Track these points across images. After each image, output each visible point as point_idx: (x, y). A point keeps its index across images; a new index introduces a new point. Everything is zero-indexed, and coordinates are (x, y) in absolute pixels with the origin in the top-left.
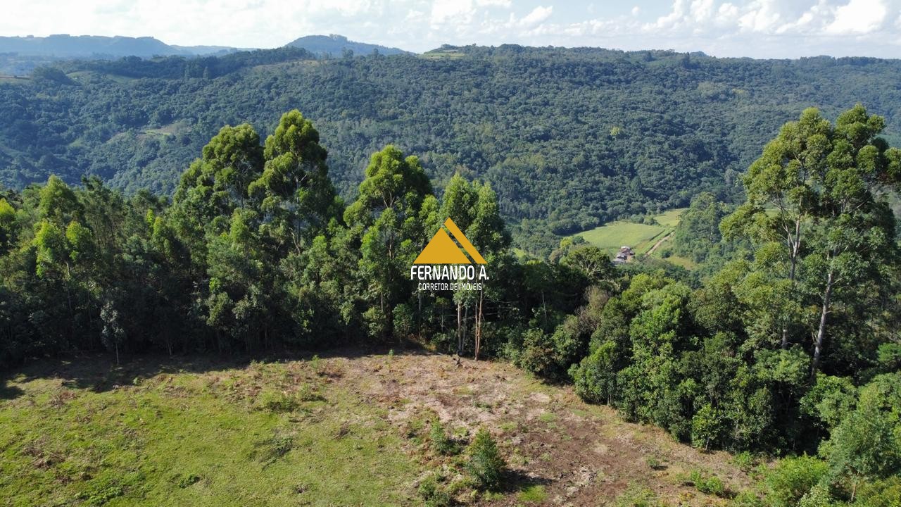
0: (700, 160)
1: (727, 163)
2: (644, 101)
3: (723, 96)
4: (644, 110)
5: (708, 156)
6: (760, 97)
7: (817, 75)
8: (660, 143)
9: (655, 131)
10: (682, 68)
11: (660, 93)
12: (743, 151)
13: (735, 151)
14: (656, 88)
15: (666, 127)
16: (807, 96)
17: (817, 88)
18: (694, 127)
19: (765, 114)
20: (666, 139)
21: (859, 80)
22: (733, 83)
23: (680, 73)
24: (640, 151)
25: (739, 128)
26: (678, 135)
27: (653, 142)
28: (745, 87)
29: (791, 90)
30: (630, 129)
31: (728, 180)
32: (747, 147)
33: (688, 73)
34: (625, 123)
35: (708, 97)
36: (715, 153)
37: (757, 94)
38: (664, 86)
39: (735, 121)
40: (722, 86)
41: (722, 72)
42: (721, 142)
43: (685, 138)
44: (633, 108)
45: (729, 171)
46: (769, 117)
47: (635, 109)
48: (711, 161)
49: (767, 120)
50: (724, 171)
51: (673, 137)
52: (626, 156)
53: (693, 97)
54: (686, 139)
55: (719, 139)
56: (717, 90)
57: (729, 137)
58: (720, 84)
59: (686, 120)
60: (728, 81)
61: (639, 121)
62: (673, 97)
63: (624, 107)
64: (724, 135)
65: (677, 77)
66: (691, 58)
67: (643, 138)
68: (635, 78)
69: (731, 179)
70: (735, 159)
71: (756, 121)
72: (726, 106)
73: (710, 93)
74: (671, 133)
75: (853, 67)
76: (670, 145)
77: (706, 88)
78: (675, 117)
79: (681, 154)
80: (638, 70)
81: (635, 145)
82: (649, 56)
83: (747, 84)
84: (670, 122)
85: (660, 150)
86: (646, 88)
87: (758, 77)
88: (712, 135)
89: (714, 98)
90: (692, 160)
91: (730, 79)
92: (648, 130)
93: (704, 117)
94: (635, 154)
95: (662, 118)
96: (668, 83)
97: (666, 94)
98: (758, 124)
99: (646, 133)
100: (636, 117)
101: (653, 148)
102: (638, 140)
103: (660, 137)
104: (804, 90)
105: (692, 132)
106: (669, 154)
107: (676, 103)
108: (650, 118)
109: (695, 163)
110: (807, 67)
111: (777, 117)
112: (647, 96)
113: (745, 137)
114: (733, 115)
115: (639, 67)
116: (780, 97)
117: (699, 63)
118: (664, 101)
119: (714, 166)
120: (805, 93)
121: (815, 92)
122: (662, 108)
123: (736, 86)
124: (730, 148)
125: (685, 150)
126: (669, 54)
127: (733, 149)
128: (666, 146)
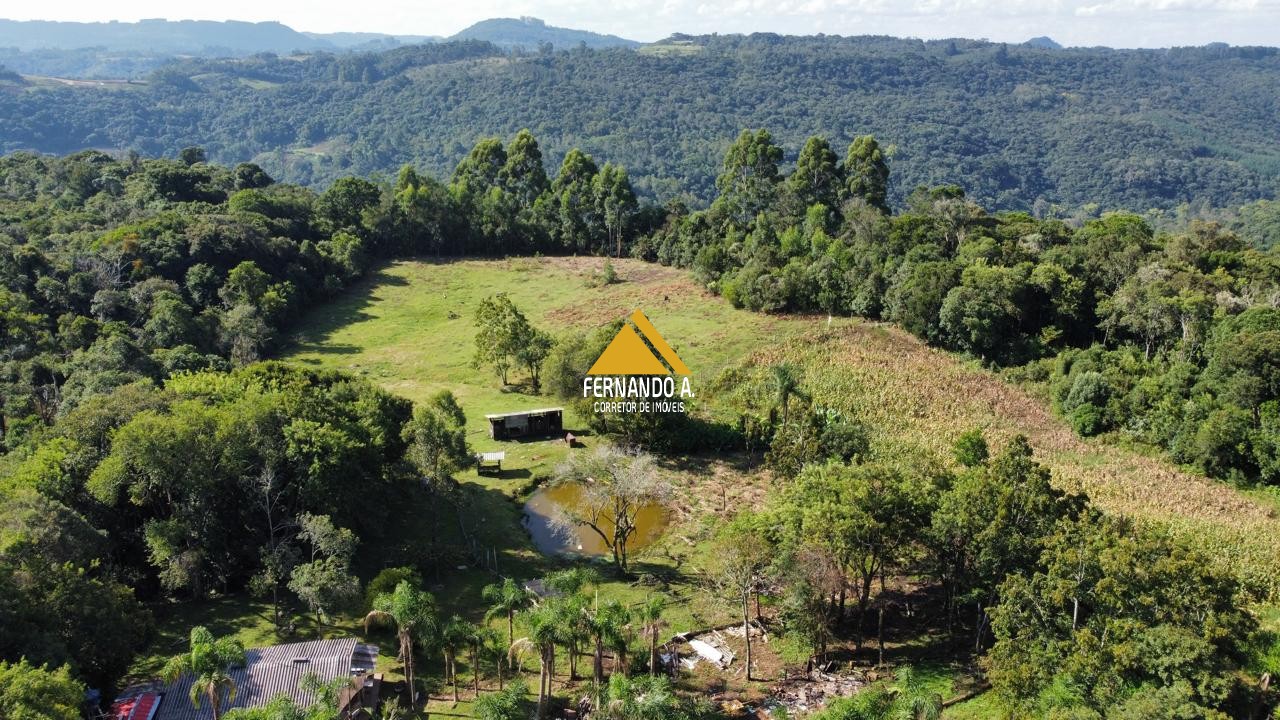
0: (1002, 187)
1: (1039, 192)
2: (935, 110)
3: (1045, 103)
4: (934, 121)
5: (1011, 182)
6: (1099, 102)
7: (1187, 73)
8: (949, 165)
9: (946, 150)
10: (994, 64)
11: (960, 98)
12: (1064, 176)
13: (1053, 176)
14: (956, 92)
15: (961, 145)
16: (1168, 101)
17: (1185, 91)
18: (1001, 144)
19: (1099, 126)
20: (960, 160)
21: (1249, 79)
22: (1066, 85)
23: (991, 72)
24: (922, 176)
25: (1062, 145)
26: (976, 154)
27: (941, 165)
28: (1082, 90)
29: (1146, 94)
30: (912, 147)
31: (1037, 213)
32: (1069, 171)
33: (1002, 72)
34: (907, 140)
35: (1026, 104)
36: (1023, 179)
37: (1095, 99)
38: (968, 89)
39: (1057, 136)
40: (1047, 90)
41: (1052, 70)
42: (1036, 164)
43: (985, 159)
44: (920, 119)
45: (1039, 202)
46: (1104, 131)
47: (922, 120)
48: (1017, 190)
49: (1100, 135)
50: (1033, 201)
51: (969, 158)
52: (904, 182)
53: (1005, 104)
54: (985, 161)
55: (1033, 160)
56: (1036, 95)
57: (1046, 159)
58: (1045, 86)
59: (991, 135)
60: (1059, 82)
61: (925, 136)
62: (978, 104)
63: (908, 118)
64: (1040, 155)
65: (987, 77)
66: (1009, 50)
67: (928, 159)
68: (928, 78)
69: (1042, 212)
70: (1052, 187)
71: (1085, 136)
72: (1049, 115)
73: (1028, 98)
74: (967, 152)
75: (1242, 61)
76: (963, 168)
77: (1024, 91)
78: (975, 131)
79: (978, 179)
80: (933, 68)
81: (916, 167)
82: (953, 47)
83: (1084, 86)
84: (967, 139)
85: (948, 175)
86: (942, 93)
87: (1102, 76)
88: (1023, 155)
89: (1033, 105)
90: (992, 188)
91: (1062, 79)
92: (937, 148)
93: (1015, 131)
94: (915, 180)
95: (957, 132)
96: (973, 86)
97: (968, 100)
98: (1087, 141)
99: (934, 153)
100: (922, 131)
101: (940, 172)
102: (921, 161)
103: (952, 157)
104: (1165, 94)
105: (996, 151)
106: (961, 179)
107: (980, 112)
108: (941, 132)
109: (995, 191)
110: (1179, 61)
111: (1115, 131)
112: (940, 103)
113: (1068, 158)
114: (1056, 127)
115: (934, 64)
116: (1128, 103)
117: (1019, 57)
118: (964, 110)
119: (1022, 196)
120: (1165, 98)
121: (1180, 95)
122: (959, 119)
123: (1068, 89)
124: (1046, 171)
125: (984, 175)
126: (982, 45)
127: (1049, 174)
128: (957, 169)
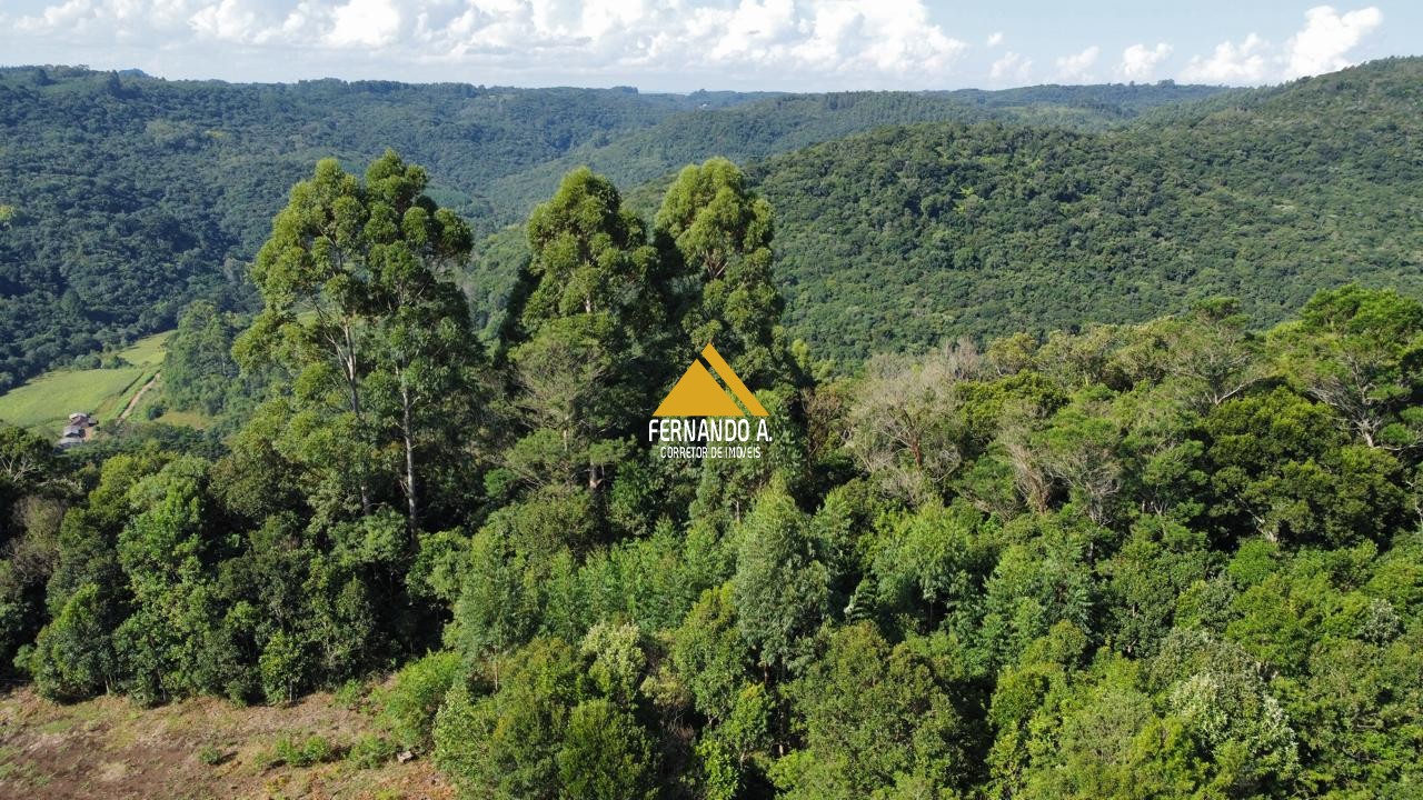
0: (178, 248)
1: (224, 250)
2: (51, 156)
3: (192, 143)
4: (55, 171)
5: (192, 243)
6: (251, 141)
7: (327, 108)
8: (99, 227)
9: (86, 208)
10: (109, 97)
11: (79, 140)
12: (245, 227)
13: (232, 230)
14: (70, 132)
15: (105, 199)
16: (320, 138)
17: (332, 126)
18: (156, 195)
19: (266, 169)
20: (110, 219)
21: (384, 113)
22: (204, 122)
23: (108, 106)
24: (65, 244)
25: (230, 193)
26: (129, 210)
27: (87, 227)
28: (225, 127)
29: (295, 131)
30: (35, 207)
31: (230, 276)
32: (250, 222)
33: (121, 106)
34: (23, 198)
35: (168, 145)
36: (200, 235)
37: (245, 138)
38: (84, 128)
39: (221, 181)
40: (187, 128)
41: (182, 105)
42: (206, 217)
43: (143, 215)
44: (32, 169)
45: (229, 262)
46: (272, 173)
47: (39, 170)
48: (196, 250)
49: (270, 177)
50: (222, 263)
51: (122, 215)
52: (40, 255)
53: (140, 145)
54: (145, 216)
55: (202, 212)
56: (179, 133)
57: (218, 208)
58: (183, 124)
59: (138, 185)
60: (194, 118)
61: (49, 190)
62: (106, 147)
63: (14, 169)
64: (208, 205)
65: (105, 113)
66: (122, 80)
67: (64, 222)
68: (24, 115)
69: (236, 273)
70: (235, 242)
71: (254, 180)
72: (200, 158)
73: (169, 137)
74: (116, 208)
75: (373, 96)
76: (118, 229)
77: (160, 130)
78: (116, 180)
79: (143, 242)
80: (26, 101)
81: (52, 234)
82: (43, 76)
83: (226, 122)
84: (109, 190)
85: (102, 240)
86: (50, 134)
87: (241, 110)
88: (187, 206)
89: (178, 146)
90: (165, 250)
91: (198, 115)
92: (71, 206)
93: (167, 178)
94: (56, 251)
95: (92, 184)
96: (91, 124)
97: (91, 142)
98: (257, 185)
99: (69, 212)
100: (42, 185)
101: (89, 237)
102: (55, 225)
103: (96, 217)
104: (315, 130)
105: (153, 204)
106: (121, 243)
107: (112, 157)
108: (70, 185)
109: (171, 255)
110: (311, 95)
111: (284, 172)
112: (54, 147)
113: (243, 206)
114: (215, 172)
115: (26, 95)
116: (281, 140)
117: (139, 89)
118: (90, 156)
119: (203, 256)
120: (317, 134)
121: (329, 131)
122: (88, 167)
123: (210, 126)
124: (222, 224)
125: (148, 235)
126: (80, 73)
127: (228, 227)
128: (111, 231)
